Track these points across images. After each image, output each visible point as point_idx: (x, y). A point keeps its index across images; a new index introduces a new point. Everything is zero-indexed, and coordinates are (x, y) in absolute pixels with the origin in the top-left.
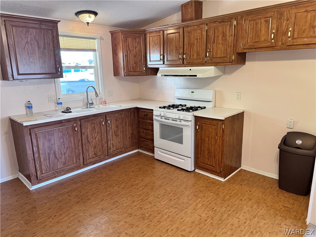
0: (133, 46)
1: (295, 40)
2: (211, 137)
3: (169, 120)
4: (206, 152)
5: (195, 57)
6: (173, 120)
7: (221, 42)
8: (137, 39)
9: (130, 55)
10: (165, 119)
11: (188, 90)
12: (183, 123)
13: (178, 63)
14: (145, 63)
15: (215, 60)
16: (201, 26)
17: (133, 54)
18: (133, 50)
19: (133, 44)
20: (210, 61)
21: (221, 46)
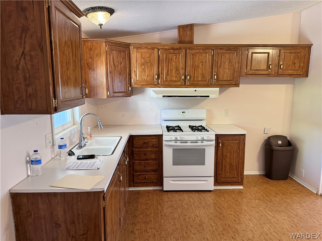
0: (118, 61)
1: (284, 71)
2: (233, 152)
3: (187, 142)
4: (228, 167)
5: (200, 79)
6: (191, 142)
7: (227, 67)
8: (122, 53)
9: (115, 71)
10: (181, 142)
11: (178, 111)
12: (205, 143)
13: (179, 83)
14: (130, 83)
15: (220, 83)
16: (207, 51)
17: (118, 71)
18: (118, 66)
19: (118, 59)
20: (216, 83)
21: (227, 71)
